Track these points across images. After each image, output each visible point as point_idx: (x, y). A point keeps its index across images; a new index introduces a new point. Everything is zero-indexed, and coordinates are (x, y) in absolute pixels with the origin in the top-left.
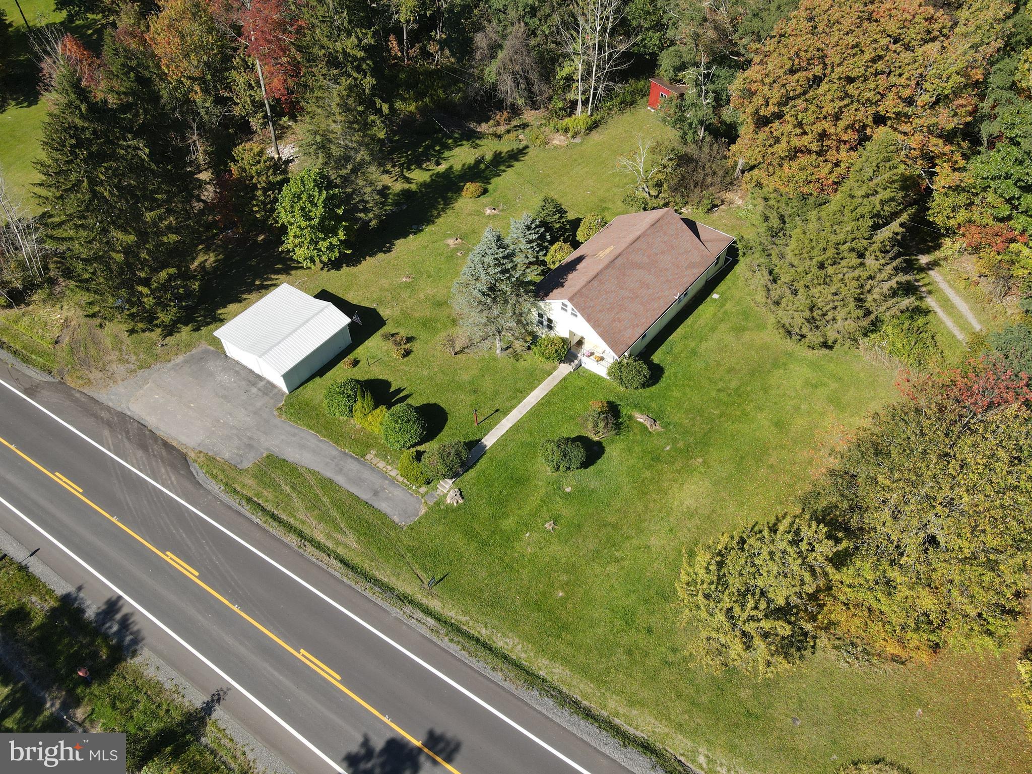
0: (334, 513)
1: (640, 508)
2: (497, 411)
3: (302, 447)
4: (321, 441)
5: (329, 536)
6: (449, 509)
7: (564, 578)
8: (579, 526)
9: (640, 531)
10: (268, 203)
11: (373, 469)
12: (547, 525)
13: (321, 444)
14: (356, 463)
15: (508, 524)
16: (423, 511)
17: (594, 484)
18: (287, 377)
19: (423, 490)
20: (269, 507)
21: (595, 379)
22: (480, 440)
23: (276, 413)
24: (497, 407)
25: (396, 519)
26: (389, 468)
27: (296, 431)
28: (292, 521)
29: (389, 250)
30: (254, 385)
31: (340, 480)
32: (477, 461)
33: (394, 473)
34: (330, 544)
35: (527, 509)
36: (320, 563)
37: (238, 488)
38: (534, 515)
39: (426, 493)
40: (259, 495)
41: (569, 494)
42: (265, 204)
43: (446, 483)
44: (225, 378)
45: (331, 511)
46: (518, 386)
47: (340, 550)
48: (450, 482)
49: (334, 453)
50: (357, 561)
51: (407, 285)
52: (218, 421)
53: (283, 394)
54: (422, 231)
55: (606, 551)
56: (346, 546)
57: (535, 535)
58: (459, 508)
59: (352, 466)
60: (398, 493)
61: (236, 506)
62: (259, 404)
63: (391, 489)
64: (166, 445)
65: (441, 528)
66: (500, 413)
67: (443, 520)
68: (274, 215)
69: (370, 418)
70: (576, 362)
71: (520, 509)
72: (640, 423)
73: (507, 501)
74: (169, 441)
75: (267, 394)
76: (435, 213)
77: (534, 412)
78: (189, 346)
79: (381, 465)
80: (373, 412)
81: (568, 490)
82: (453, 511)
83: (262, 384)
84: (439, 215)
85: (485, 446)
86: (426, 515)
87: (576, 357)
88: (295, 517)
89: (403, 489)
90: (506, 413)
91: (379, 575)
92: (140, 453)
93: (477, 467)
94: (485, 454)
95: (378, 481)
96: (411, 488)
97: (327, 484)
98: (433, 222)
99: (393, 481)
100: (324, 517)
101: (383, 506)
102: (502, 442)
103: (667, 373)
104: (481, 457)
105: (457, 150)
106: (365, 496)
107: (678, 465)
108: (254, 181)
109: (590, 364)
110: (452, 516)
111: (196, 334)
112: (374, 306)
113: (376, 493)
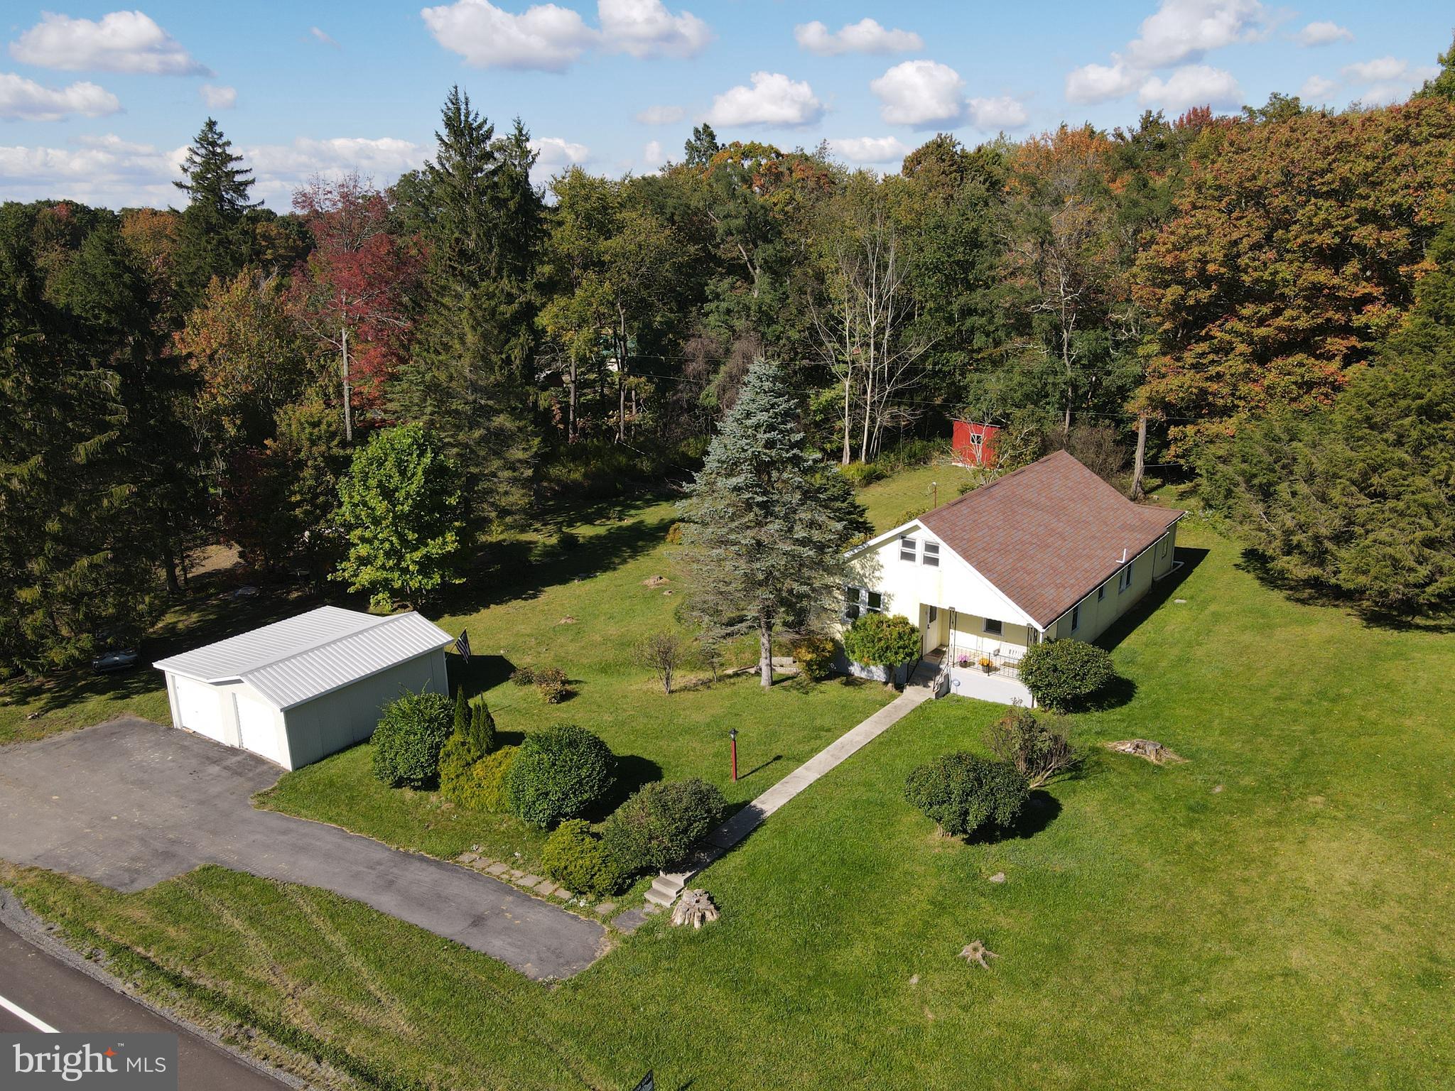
0: (353, 961)
2: (778, 758)
5: (328, 1013)
6: (684, 938)
8: (1058, 949)
11: (476, 877)
12: (967, 951)
13: (348, 844)
14: (432, 869)
16: (607, 949)
18: (297, 717)
19: (607, 906)
20: (173, 964)
22: (747, 803)
23: (254, 802)
24: (779, 752)
25: (530, 970)
26: (518, 873)
27: (293, 826)
29: (534, 596)
30: (215, 762)
31: (387, 902)
32: (746, 837)
33: (529, 881)
35: (898, 924)
37: (100, 929)
38: (921, 936)
39: (616, 913)
40: (151, 940)
41: (1003, 886)
43: (668, 884)
44: (153, 756)
45: (347, 959)
46: (818, 722)
48: (679, 879)
49: (380, 855)
52: (106, 818)
53: (279, 771)
54: (596, 577)
57: (935, 978)
58: (708, 933)
59: (422, 877)
60: (539, 918)
61: (77, 960)
62: (214, 790)
63: (519, 910)
65: (660, 980)
66: (782, 762)
67: (665, 964)
69: (478, 770)
70: (939, 679)
71: (877, 923)
72: (1127, 756)
73: (841, 908)
75: (240, 774)
76: (617, 560)
78: (93, 718)
79: (498, 869)
80: (489, 759)
81: (999, 878)
82: (693, 940)
83: (234, 760)
84: (624, 562)
85: (762, 812)
86: (614, 957)
87: (937, 671)
88: (239, 976)
89: (554, 909)
90: (800, 760)
93: (748, 847)
94: (763, 823)
95: (484, 899)
96: (573, 906)
98: (615, 569)
99: (525, 896)
101: (497, 946)
102: (802, 802)
103: (1142, 688)
104: (755, 830)
106: (446, 928)
107: (1265, 813)
110: (688, 952)
111: (120, 703)
113: (478, 921)
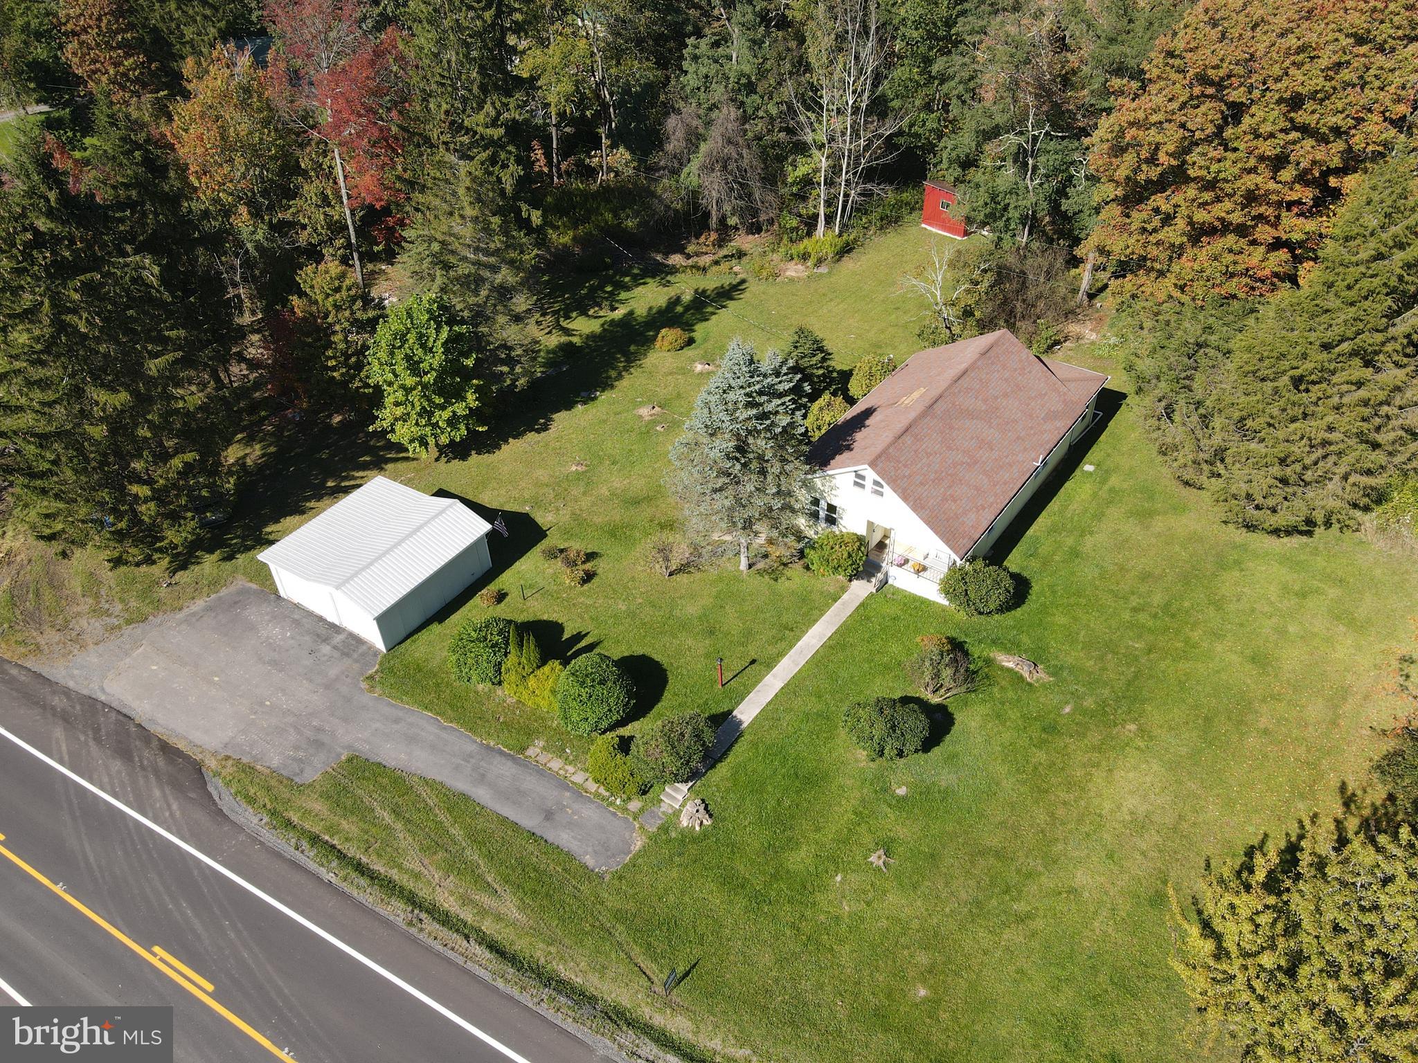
0: (472, 855)
1: (1042, 818)
2: (753, 662)
3: (412, 740)
4: (445, 728)
5: (465, 901)
6: (688, 838)
7: (923, 959)
8: (933, 857)
9: (1052, 862)
10: (353, 355)
11: (542, 772)
12: (873, 858)
13: (444, 735)
14: (509, 763)
15: (799, 859)
16: (638, 844)
17: (946, 778)
18: (383, 621)
19: (635, 805)
20: (352, 851)
21: (917, 605)
22: (730, 712)
23: (364, 685)
24: (753, 655)
25: (589, 860)
26: (571, 769)
27: (401, 714)
28: (394, 874)
29: (545, 428)
30: (326, 640)
31: (482, 795)
32: (729, 748)
33: (579, 778)
34: (468, 915)
35: (831, 831)
36: (450, 954)
37: (295, 819)
38: (845, 842)
39: (642, 810)
40: (333, 829)
41: (904, 799)
42: (348, 357)
43: (676, 790)
44: (275, 632)
45: (468, 852)
46: (784, 620)
47: (488, 926)
48: (684, 787)
49: (470, 748)
50: (520, 945)
51: (579, 476)
52: (262, 704)
53: (376, 652)
54: (595, 398)
55: (994, 902)
56: (499, 918)
57: (852, 877)
58: (705, 835)
59: (503, 770)
60: (589, 813)
61: (290, 852)
62: (333, 673)
63: (576, 806)
64: (166, 749)
65: (674, 874)
66: (758, 665)
67: (677, 859)
68: (363, 374)
69: (532, 682)
70: (880, 576)
71: (818, 830)
72: (1009, 670)
73: (792, 817)
74: (172, 741)
75: (347, 655)
76: (613, 374)
77: (819, 661)
78: (214, 584)
79: (556, 764)
80: (538, 672)
81: (901, 791)
82: (695, 840)
83: (339, 638)
84: (620, 377)
85: (740, 723)
86: (644, 851)
87: (878, 568)
88: (400, 867)
89: (599, 806)
90: (770, 664)
91: (565, 971)
92: (117, 765)
93: (731, 758)
94: (741, 735)
95: (551, 794)
96: (612, 804)
97: (458, 803)
98: (612, 387)
99: (578, 792)
100: (456, 865)
101: (564, 838)
102: (770, 713)
103: (1035, 588)
104: (736, 741)
105: (640, 290)
106: (529, 822)
107: (1094, 737)
108: (330, 320)
109: (902, 580)
110: (693, 849)
111: (228, 565)
112: (527, 509)
113: (549, 815)
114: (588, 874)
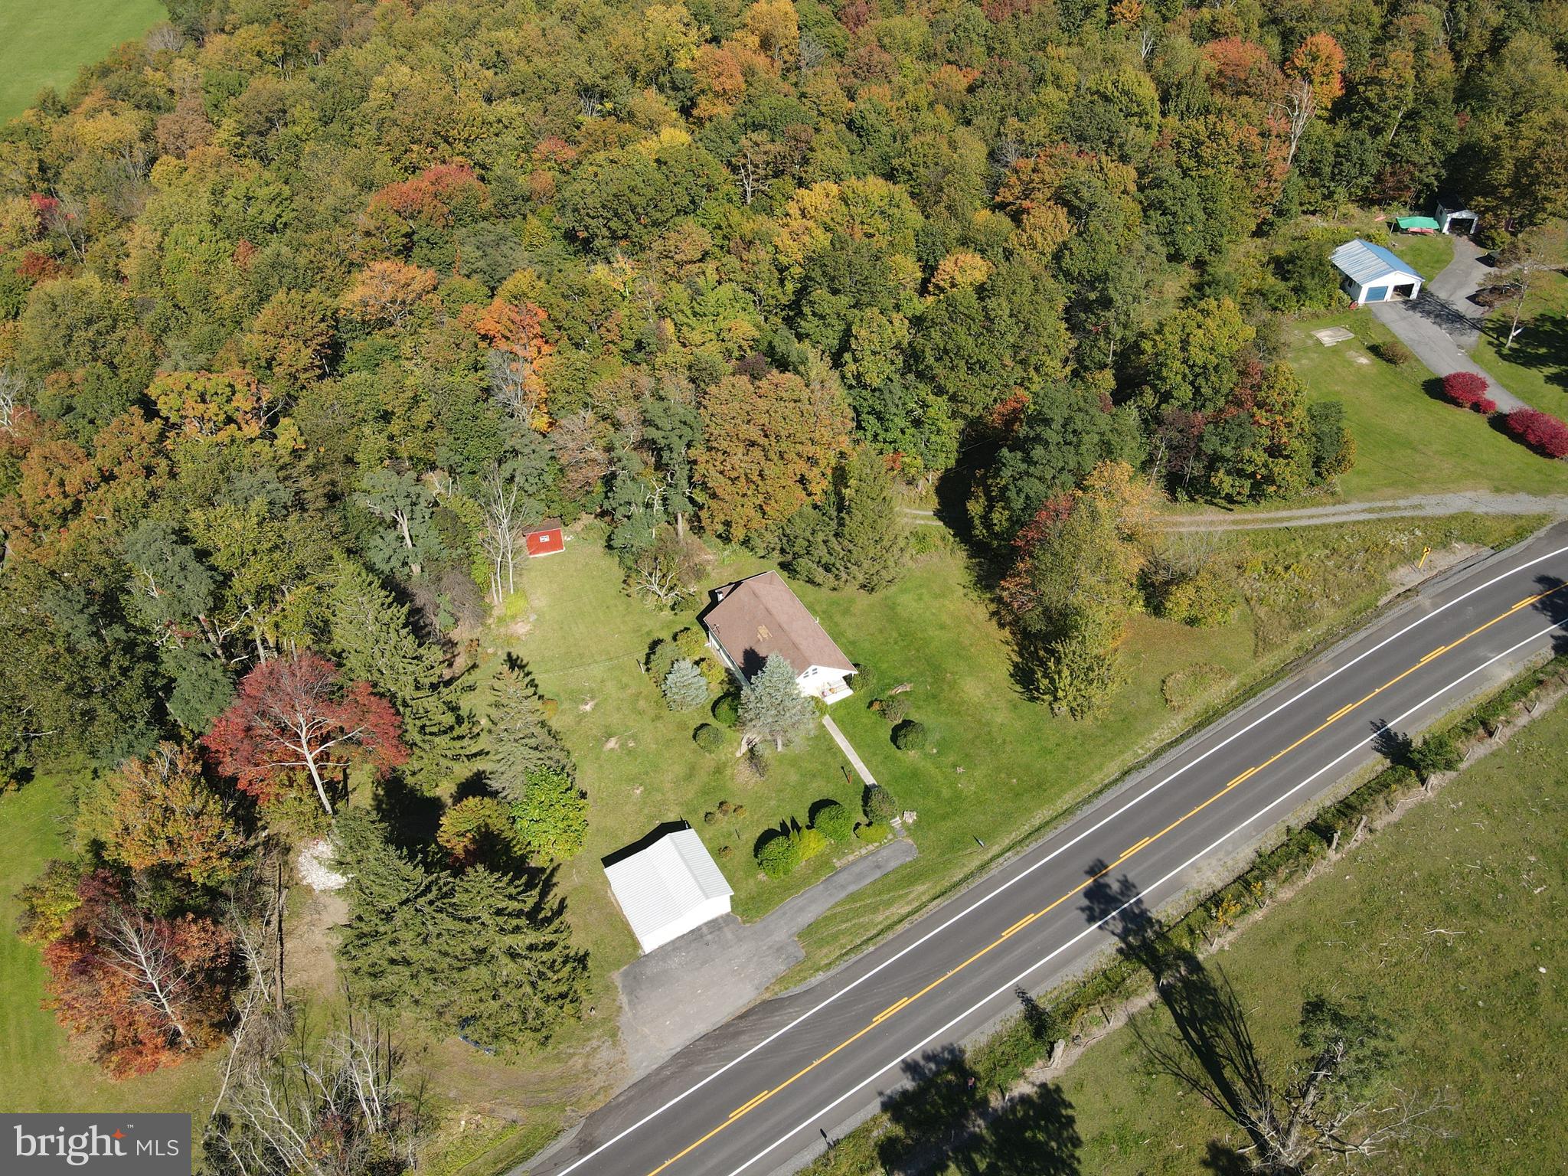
0: (885, 897)
1: (969, 718)
2: (843, 767)
4: (802, 895)
5: (909, 903)
7: (1003, 775)
11: (852, 864)
12: (958, 771)
13: (806, 896)
14: (840, 874)
19: (890, 836)
20: (860, 940)
23: (747, 925)
24: (839, 767)
25: (909, 859)
27: (780, 912)
30: (701, 936)
31: (853, 888)
32: (883, 792)
33: (864, 851)
39: (894, 834)
41: (939, 752)
43: (894, 819)
46: (824, 748)
49: (820, 888)
50: (938, 889)
51: (647, 793)
53: (731, 914)
55: (994, 747)
56: (923, 893)
58: (920, 817)
59: (842, 878)
62: (729, 937)
64: (741, 1017)
66: (845, 767)
69: (810, 845)
72: (900, 693)
74: (738, 1013)
77: (857, 746)
78: (607, 990)
79: (851, 858)
80: (808, 839)
81: (936, 750)
83: (704, 930)
89: (883, 848)
90: (847, 763)
91: (955, 879)
92: (744, 1038)
96: (885, 843)
100: (889, 903)
101: (893, 864)
106: (878, 874)
107: (946, 688)
109: (831, 700)
112: (658, 823)
113: (879, 867)
114: (916, 861)
